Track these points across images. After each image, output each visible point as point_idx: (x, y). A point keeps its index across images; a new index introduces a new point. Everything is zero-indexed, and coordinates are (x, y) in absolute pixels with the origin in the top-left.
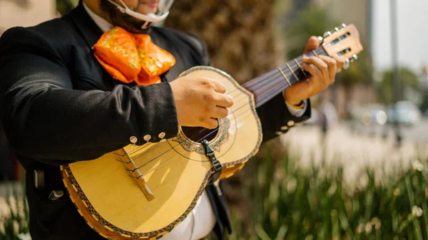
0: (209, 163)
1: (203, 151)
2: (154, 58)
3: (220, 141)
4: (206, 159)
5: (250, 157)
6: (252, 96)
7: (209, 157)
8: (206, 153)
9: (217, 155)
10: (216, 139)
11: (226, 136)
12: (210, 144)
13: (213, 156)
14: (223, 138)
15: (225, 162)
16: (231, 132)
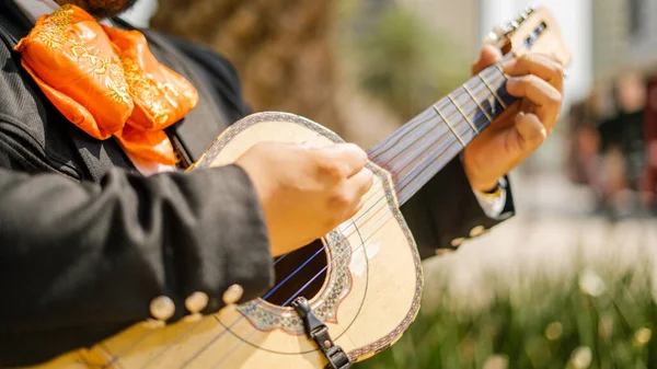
0: (316, 355)
1: (299, 327)
2: (160, 85)
3: (334, 296)
4: (310, 346)
5: (406, 326)
6: (389, 176)
7: (316, 340)
8: (307, 331)
9: (333, 331)
10: (326, 291)
11: (346, 280)
12: (314, 305)
13: (326, 336)
14: (339, 286)
15: (352, 348)
16: (357, 268)
